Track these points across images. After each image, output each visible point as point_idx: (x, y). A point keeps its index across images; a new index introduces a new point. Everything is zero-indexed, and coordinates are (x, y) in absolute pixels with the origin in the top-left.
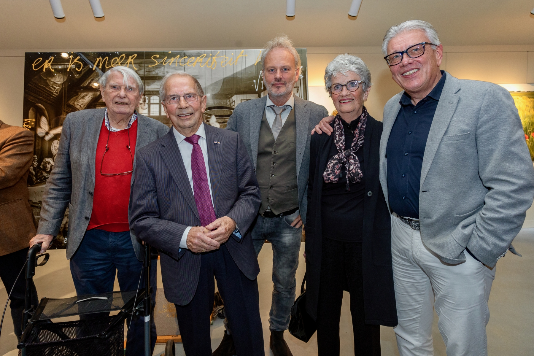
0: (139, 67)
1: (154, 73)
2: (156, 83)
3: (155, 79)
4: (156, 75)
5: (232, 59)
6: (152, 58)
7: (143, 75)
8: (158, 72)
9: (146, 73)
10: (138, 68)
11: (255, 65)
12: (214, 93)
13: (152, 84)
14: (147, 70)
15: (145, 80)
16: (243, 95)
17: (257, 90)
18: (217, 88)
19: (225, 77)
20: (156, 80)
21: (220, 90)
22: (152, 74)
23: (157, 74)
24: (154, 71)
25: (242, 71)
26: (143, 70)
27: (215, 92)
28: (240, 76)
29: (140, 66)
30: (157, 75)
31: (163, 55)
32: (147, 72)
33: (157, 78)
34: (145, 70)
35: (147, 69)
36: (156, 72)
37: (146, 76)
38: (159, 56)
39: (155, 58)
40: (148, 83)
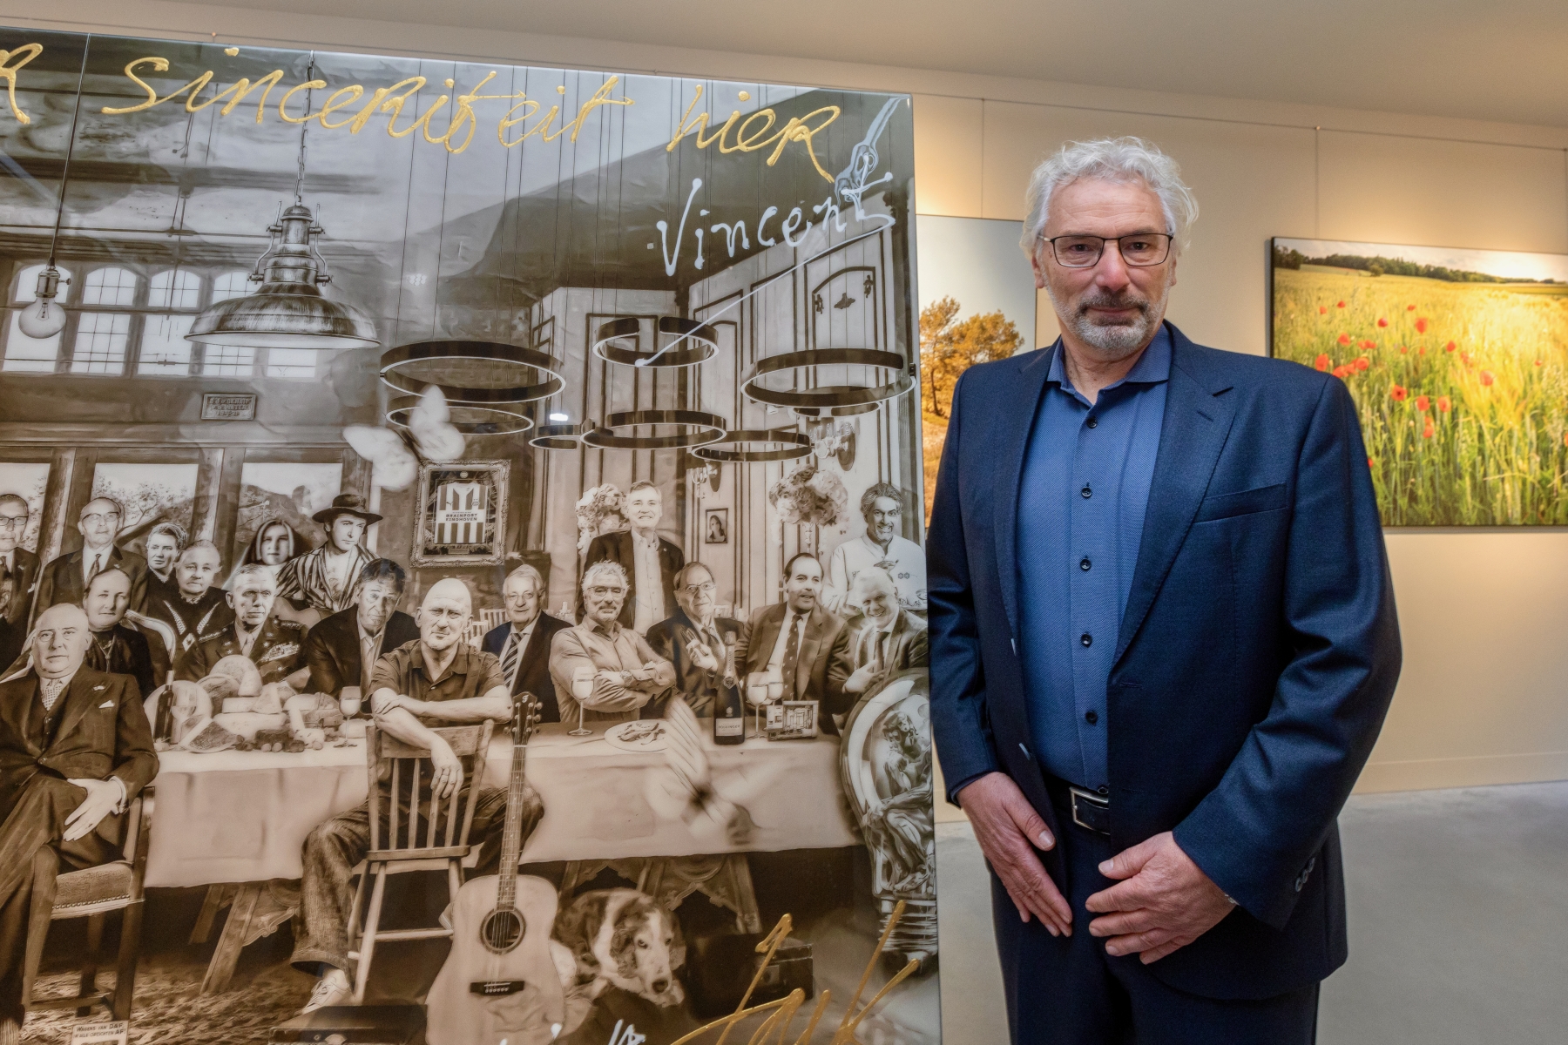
0: (43, 109)
1: (126, 147)
2: (129, 200)
3: (130, 181)
4: (135, 160)
5: (559, 116)
6: (128, 70)
7: (60, 152)
8: (154, 144)
9: (79, 145)
10: (37, 117)
11: (670, 147)
12: (447, 273)
13: (110, 203)
14: (90, 132)
15: (69, 177)
16: (599, 291)
17: (670, 270)
18: (464, 248)
19: (512, 194)
20: (134, 186)
21: (481, 257)
22: (118, 153)
23: (146, 154)
24: (129, 136)
25: (603, 175)
26: (66, 130)
27: (458, 267)
28: (589, 198)
29: (49, 103)
30: (143, 161)
31: (190, 59)
32: (86, 137)
33: (143, 174)
34: (81, 127)
35: (90, 125)
36: (138, 146)
37: (76, 158)
38: (170, 66)
39: (147, 71)
40: (87, 197)
